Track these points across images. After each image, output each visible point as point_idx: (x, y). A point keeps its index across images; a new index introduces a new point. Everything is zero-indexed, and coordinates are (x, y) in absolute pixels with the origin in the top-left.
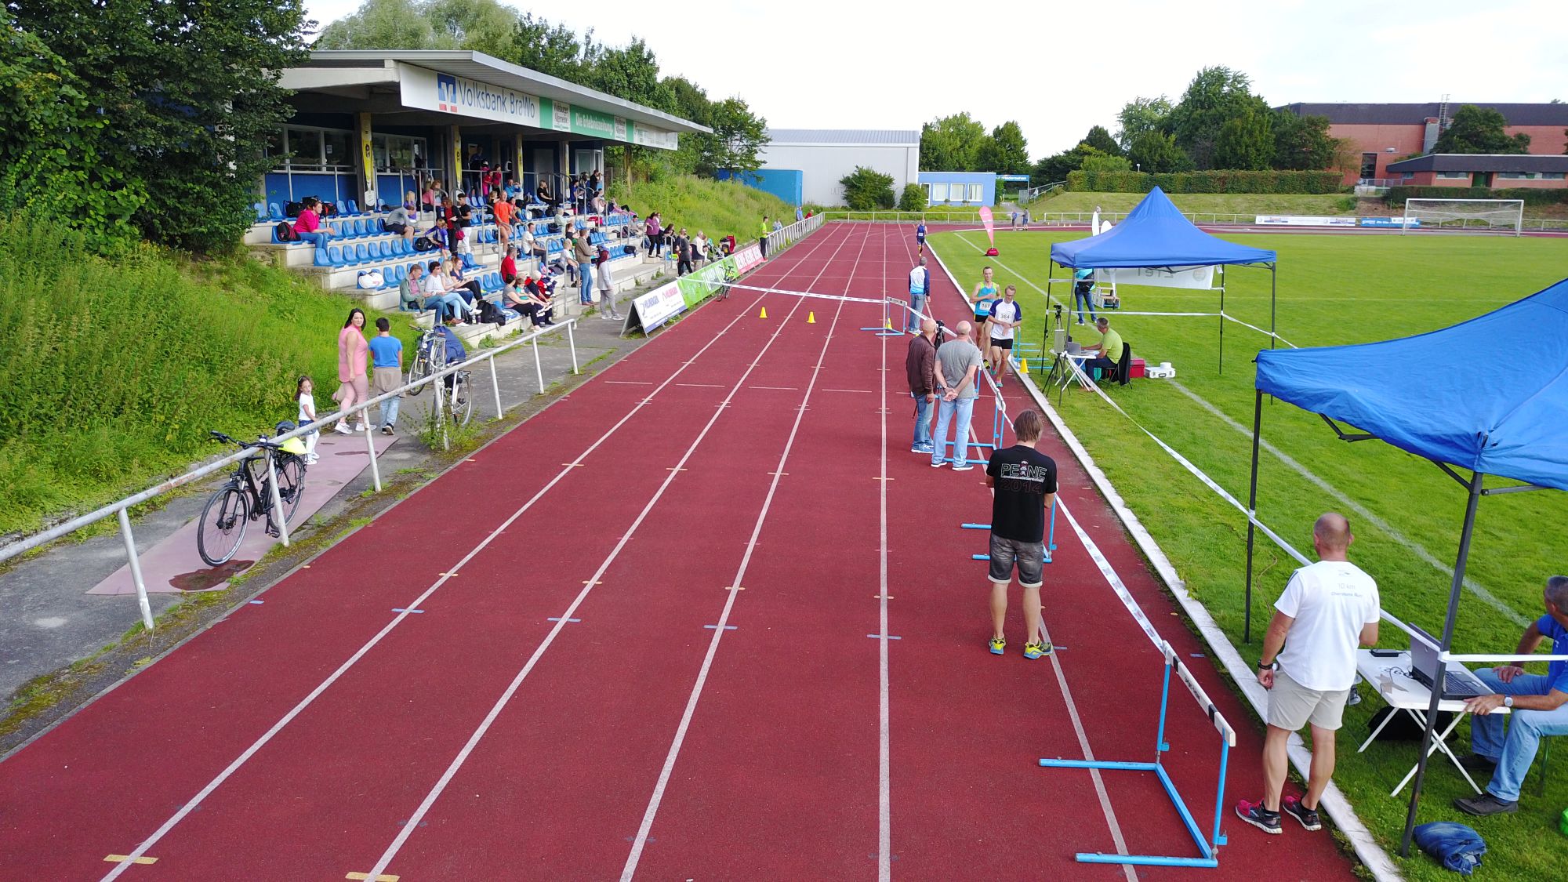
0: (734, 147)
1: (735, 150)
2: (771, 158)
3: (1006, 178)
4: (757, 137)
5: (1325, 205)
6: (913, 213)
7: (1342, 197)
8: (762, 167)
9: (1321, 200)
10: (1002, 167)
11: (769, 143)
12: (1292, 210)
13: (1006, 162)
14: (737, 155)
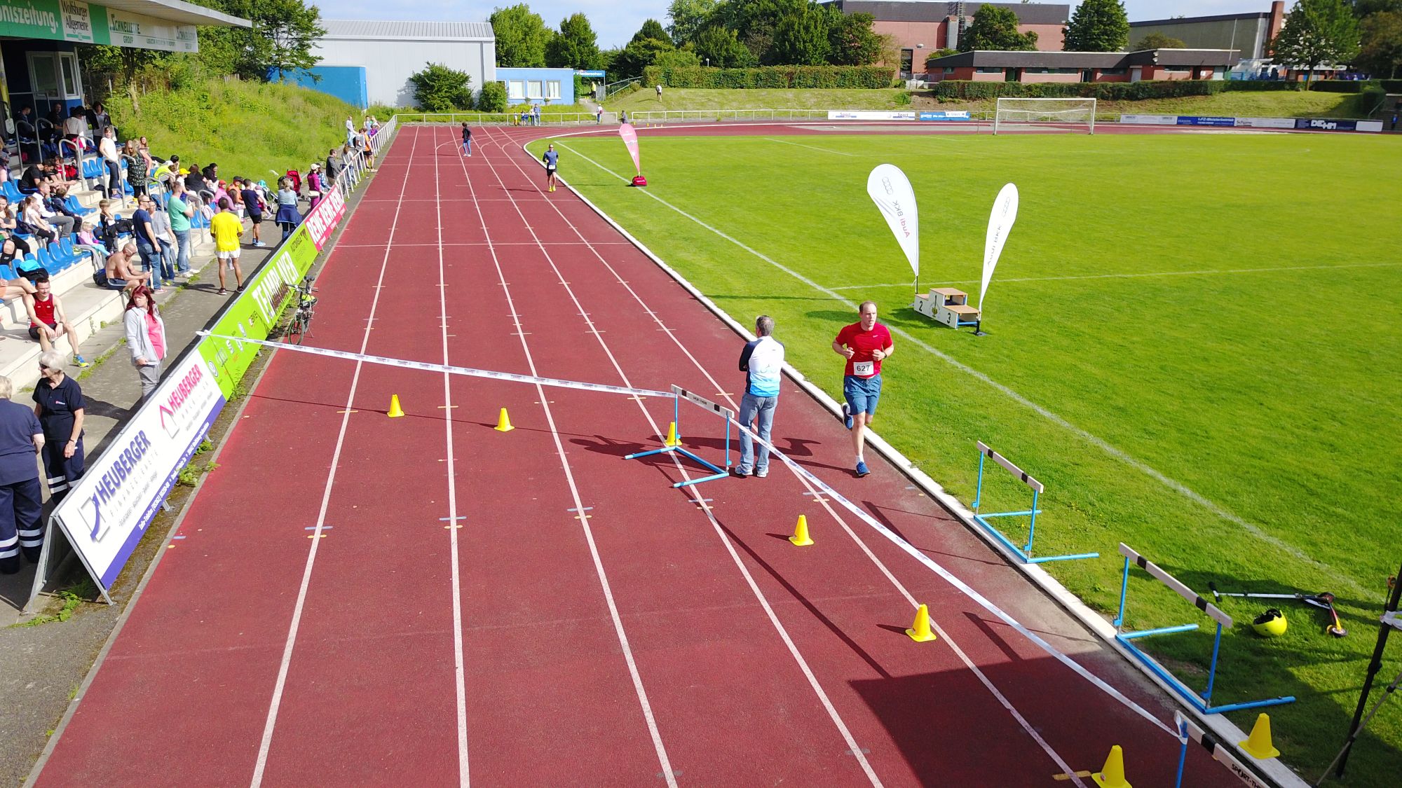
0: (281, 41)
1: (284, 44)
2: (327, 53)
3: (582, 73)
4: (308, 29)
5: (884, 99)
6: (495, 114)
7: (897, 91)
8: (319, 63)
9: (877, 93)
10: (574, 61)
11: (324, 36)
12: (856, 105)
13: (578, 57)
14: (285, 51)
